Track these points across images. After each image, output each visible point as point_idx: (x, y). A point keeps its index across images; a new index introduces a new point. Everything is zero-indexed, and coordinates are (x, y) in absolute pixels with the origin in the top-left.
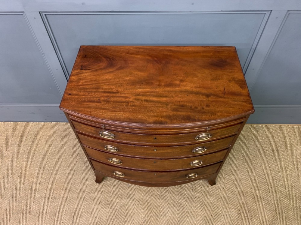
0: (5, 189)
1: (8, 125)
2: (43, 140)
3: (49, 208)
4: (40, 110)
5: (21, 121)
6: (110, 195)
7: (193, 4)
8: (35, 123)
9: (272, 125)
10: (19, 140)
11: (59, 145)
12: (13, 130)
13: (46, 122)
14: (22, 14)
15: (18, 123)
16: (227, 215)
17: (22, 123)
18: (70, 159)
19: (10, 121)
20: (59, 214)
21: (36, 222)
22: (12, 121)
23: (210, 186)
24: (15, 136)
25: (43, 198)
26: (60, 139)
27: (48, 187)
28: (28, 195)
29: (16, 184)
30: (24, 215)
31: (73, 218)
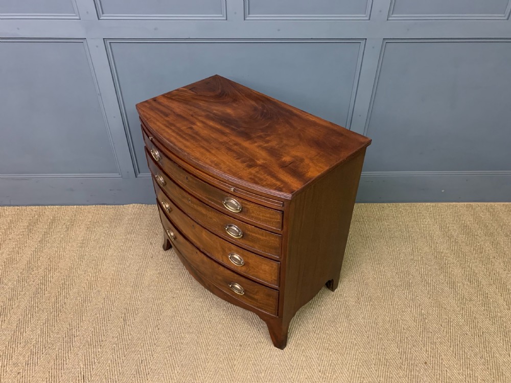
0: (26, 285)
1: (32, 210)
2: (83, 227)
3: (89, 305)
4: (82, 183)
5: (52, 205)
6: (179, 287)
7: (279, 30)
8: (71, 206)
9: (400, 204)
10: (47, 227)
12: (39, 216)
13: (88, 205)
14: (82, 42)
15: (47, 207)
17: (52, 207)
18: (121, 247)
19: (35, 205)
20: (104, 311)
22: (38, 205)
24: (42, 223)
25: (82, 293)
26: (107, 225)
27: (89, 280)
28: (59, 290)
29: (41, 278)
30: (53, 314)
31: (125, 314)
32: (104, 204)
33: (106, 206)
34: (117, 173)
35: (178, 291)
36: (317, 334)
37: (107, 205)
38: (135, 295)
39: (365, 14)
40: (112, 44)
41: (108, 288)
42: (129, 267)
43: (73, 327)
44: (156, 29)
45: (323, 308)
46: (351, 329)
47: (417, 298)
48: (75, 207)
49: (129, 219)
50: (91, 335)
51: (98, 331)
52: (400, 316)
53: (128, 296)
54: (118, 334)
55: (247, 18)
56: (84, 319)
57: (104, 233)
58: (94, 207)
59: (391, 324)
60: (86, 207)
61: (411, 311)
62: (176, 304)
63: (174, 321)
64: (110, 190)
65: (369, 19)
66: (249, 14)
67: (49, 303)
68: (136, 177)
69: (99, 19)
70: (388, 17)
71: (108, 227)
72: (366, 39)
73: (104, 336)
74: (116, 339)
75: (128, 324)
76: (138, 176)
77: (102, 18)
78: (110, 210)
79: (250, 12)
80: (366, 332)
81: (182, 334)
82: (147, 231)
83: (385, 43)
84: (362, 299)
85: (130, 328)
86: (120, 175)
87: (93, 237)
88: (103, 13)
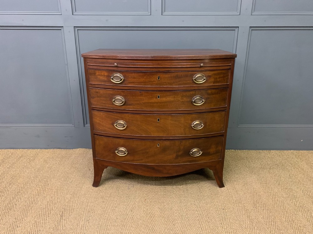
1: (8, 151)
2: (41, 160)
3: (35, 205)
4: (46, 131)
5: (22, 149)
6: (108, 195)
8: (36, 150)
10: (16, 160)
11: (58, 163)
12: (12, 154)
14: (61, 30)
15: (19, 150)
16: (242, 209)
17: (23, 149)
18: (67, 171)
19: (11, 149)
20: (46, 210)
21: (17, 217)
22: (13, 149)
23: (218, 188)
24: (13, 158)
25: (31, 198)
26: (60, 159)
27: (39, 190)
28: (14, 196)
29: (2, 188)
30: (4, 211)
31: (63, 212)
32: (59, 148)
34: (71, 123)
35: (107, 198)
36: (225, 229)
37: (61, 149)
38: (73, 200)
39: (237, 11)
40: (78, 30)
41: (52, 195)
42: (71, 182)
43: (18, 220)
44: (107, 20)
45: (226, 210)
46: (254, 226)
47: (304, 205)
48: (39, 150)
49: (75, 156)
50: (32, 227)
51: (38, 224)
52: (294, 218)
53: (67, 200)
54: (54, 226)
55: (163, 14)
56: (28, 215)
57: (57, 164)
58: (52, 150)
59: (288, 223)
60: (47, 150)
61: (302, 214)
62: (105, 206)
63: (103, 218)
64: (65, 137)
65: (240, 15)
66: (165, 12)
67: (3, 204)
68: (84, 127)
69: (73, 14)
70: (252, 13)
71: (60, 161)
72: (238, 27)
73: (42, 227)
74: (52, 229)
75: (64, 219)
76: (86, 126)
77: (75, 14)
78: (63, 152)
79: (166, 10)
80: (268, 229)
81: (109, 227)
82: (88, 163)
83: (251, 30)
84: (258, 205)
85: (65, 222)
87: (48, 166)
88: (76, 11)
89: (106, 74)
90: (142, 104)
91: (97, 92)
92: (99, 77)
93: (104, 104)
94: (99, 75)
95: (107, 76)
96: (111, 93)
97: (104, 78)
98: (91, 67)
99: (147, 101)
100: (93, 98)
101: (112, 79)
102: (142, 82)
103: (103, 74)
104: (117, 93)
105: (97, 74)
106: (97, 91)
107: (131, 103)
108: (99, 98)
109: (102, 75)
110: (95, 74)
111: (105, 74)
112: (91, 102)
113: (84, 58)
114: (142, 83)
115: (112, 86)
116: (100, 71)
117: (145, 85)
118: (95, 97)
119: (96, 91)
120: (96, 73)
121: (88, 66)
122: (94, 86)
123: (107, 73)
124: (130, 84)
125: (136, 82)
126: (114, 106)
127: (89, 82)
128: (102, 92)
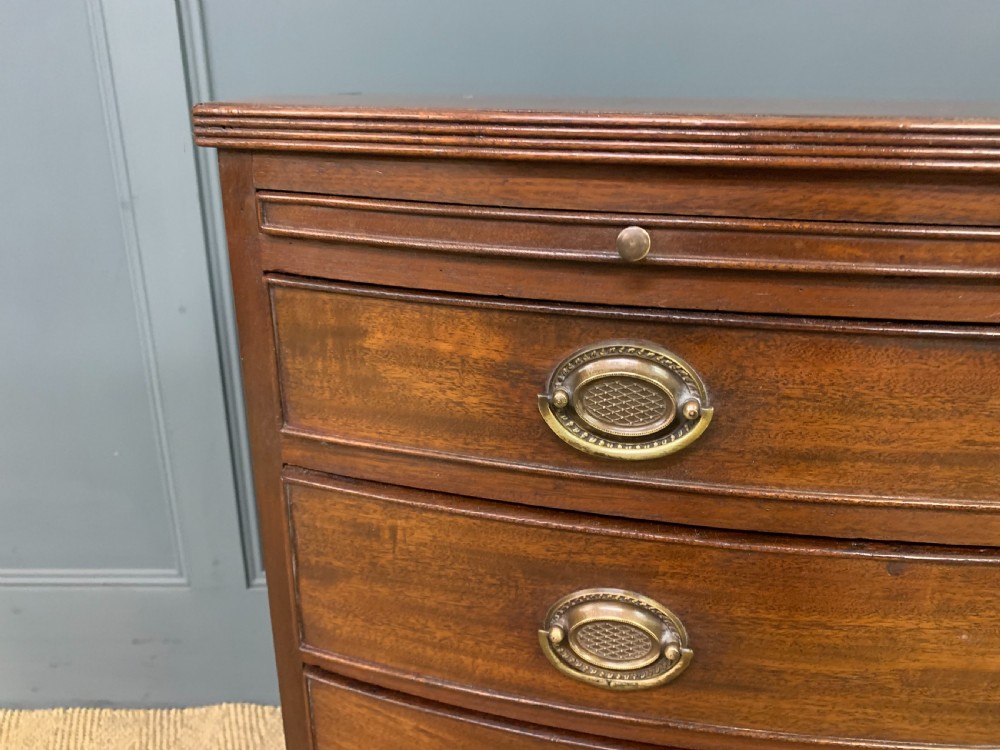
4: (17, 612)
13: (33, 708)
32: (101, 704)
33: (107, 712)
34: (171, 567)
37: (114, 706)
58: (57, 720)
60: (24, 721)
64: (135, 642)
68: (249, 585)
76: (257, 582)
78: (123, 732)
86: (181, 575)
89: (484, 343)
90: (882, 689)
91: (372, 533)
92: (395, 373)
93: (441, 646)
94: (401, 355)
95: (495, 371)
96: (535, 549)
97: (452, 395)
98: (308, 261)
99: (960, 663)
100: (328, 576)
101: (568, 411)
102: (945, 460)
103: (444, 347)
104: (604, 560)
105: (376, 341)
106: (376, 517)
107: (760, 670)
108: (384, 591)
109: (429, 360)
110: (348, 337)
111: (476, 353)
112: (307, 608)
113: (221, 149)
114: (935, 470)
115: (549, 484)
116: (410, 314)
117: (973, 489)
118: (349, 575)
119: (362, 517)
120: (364, 333)
121: (266, 245)
122: (334, 463)
123: (496, 342)
124: (780, 477)
125: (867, 456)
126: (547, 679)
127: (284, 418)
128: (423, 534)
